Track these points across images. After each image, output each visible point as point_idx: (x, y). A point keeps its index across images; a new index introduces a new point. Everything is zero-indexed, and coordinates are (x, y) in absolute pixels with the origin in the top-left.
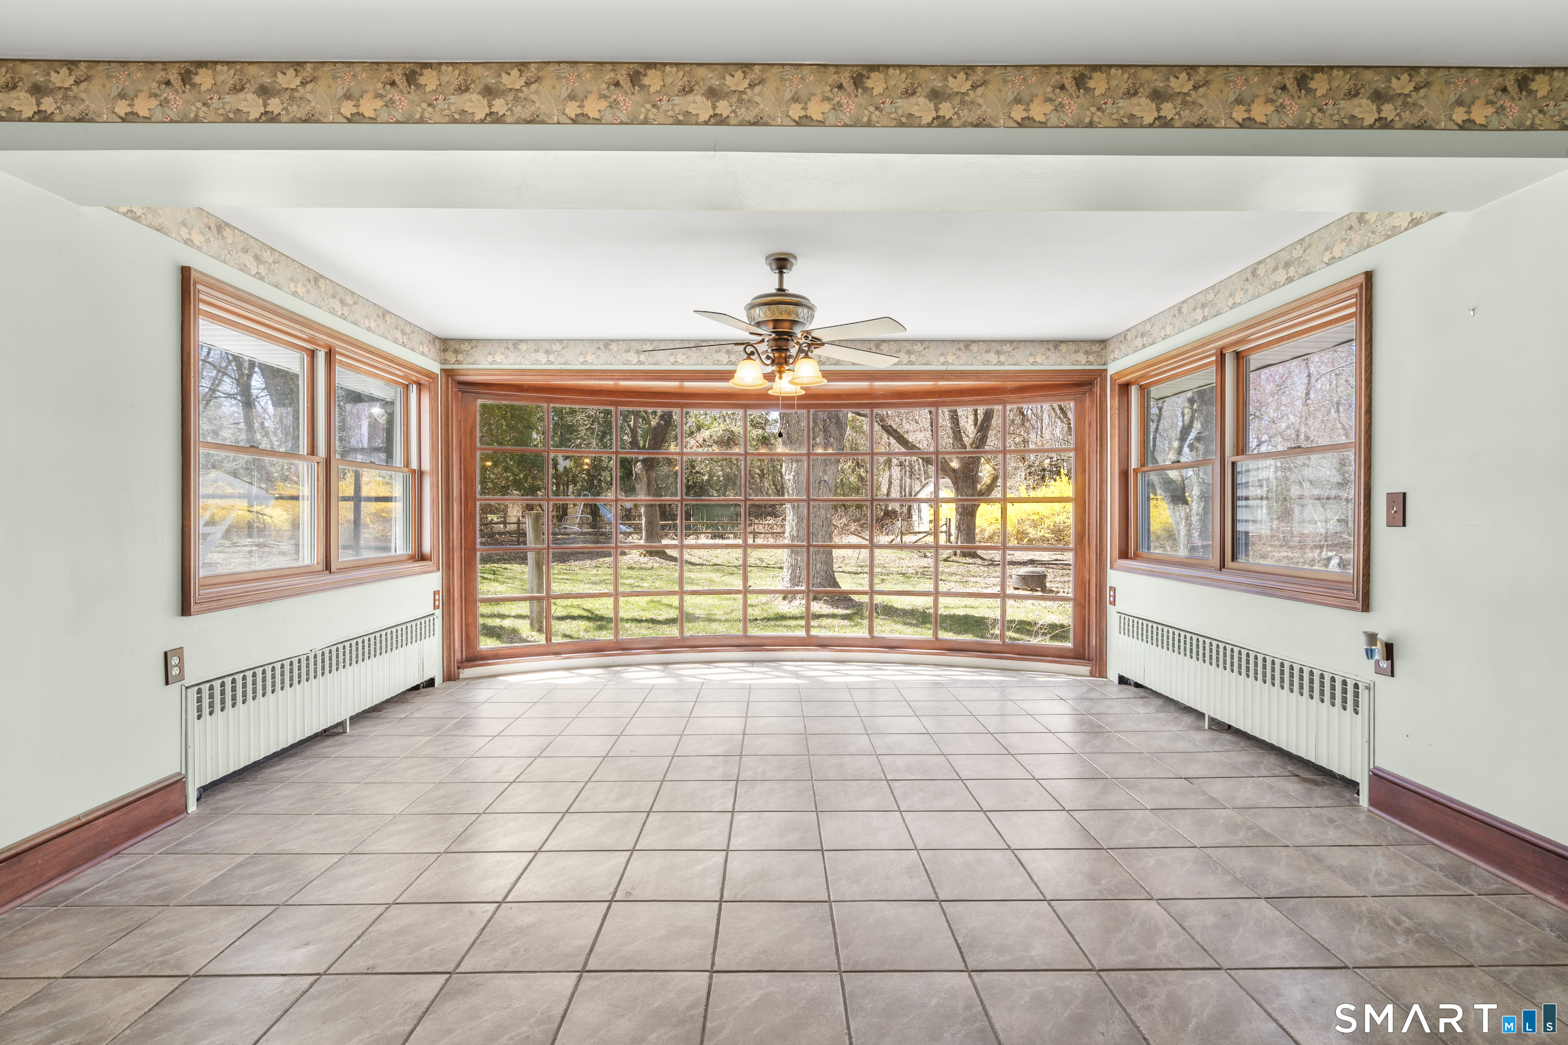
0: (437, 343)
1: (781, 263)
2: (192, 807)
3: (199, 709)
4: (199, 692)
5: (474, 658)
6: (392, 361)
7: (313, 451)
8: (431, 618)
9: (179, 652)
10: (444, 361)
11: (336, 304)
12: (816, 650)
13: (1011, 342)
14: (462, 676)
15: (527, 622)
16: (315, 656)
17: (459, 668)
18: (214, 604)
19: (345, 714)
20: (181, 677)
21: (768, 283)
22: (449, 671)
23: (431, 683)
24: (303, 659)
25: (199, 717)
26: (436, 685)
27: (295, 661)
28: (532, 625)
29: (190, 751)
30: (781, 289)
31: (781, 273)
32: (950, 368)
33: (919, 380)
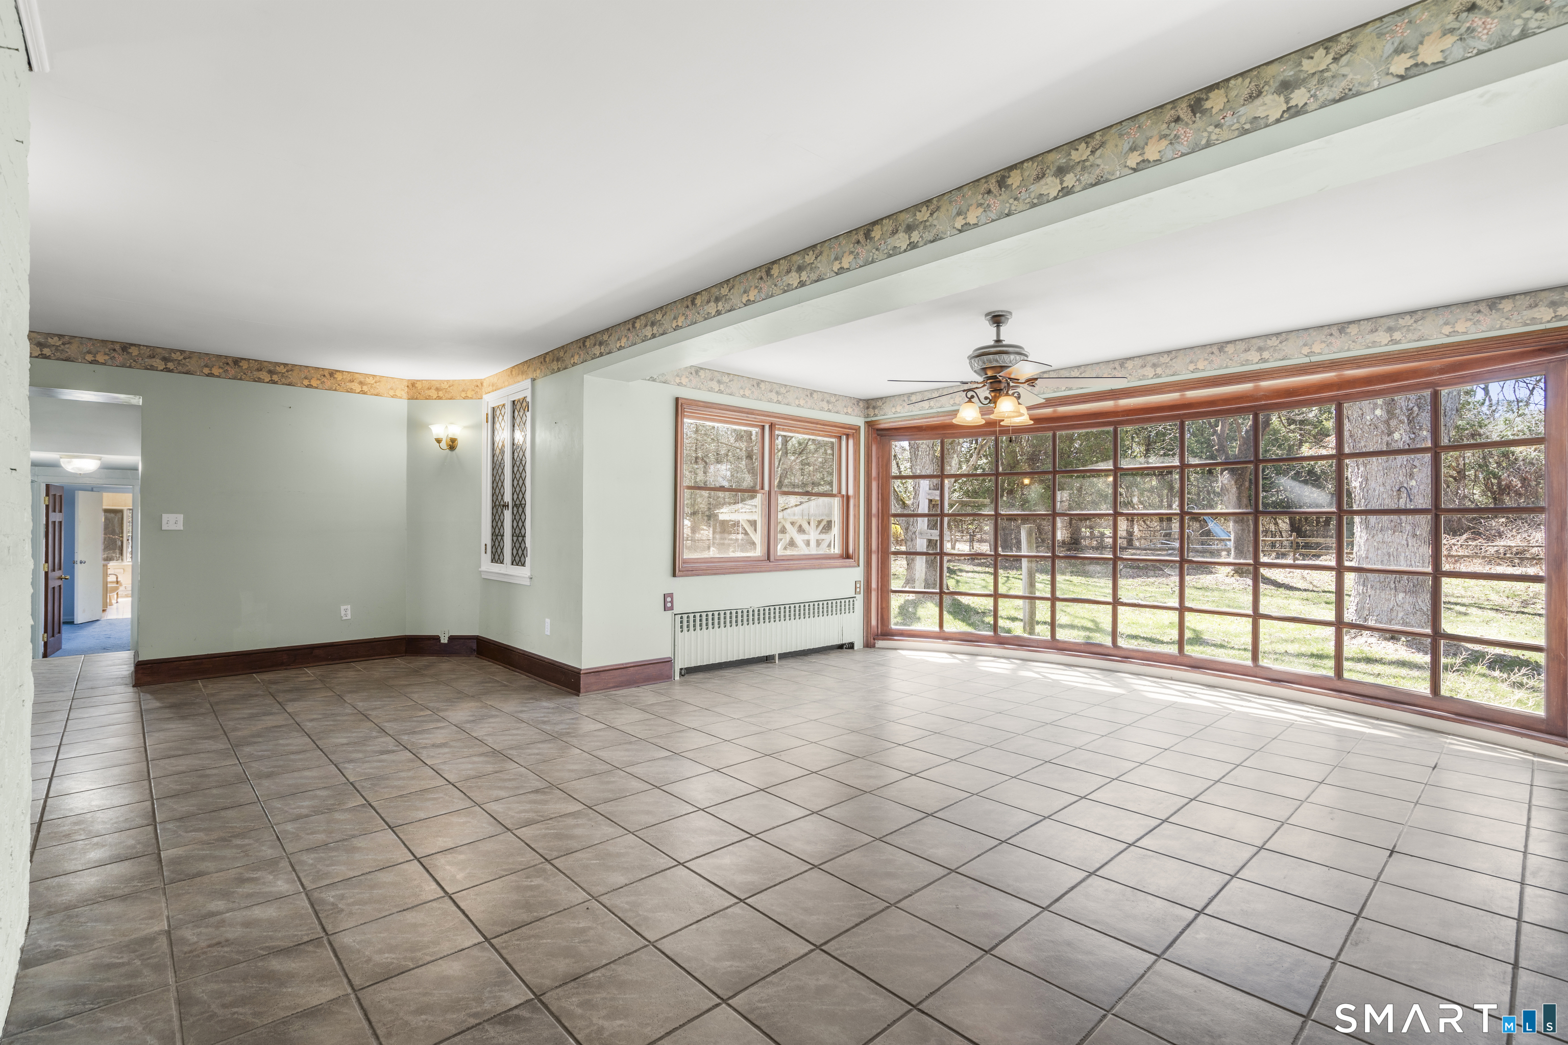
0: (861, 404)
1: (997, 319)
2: (677, 677)
3: (681, 627)
4: (682, 618)
5: (886, 634)
6: (817, 424)
7: (762, 488)
8: (851, 600)
9: (671, 595)
10: (868, 416)
11: (773, 396)
12: (1186, 671)
13: (1412, 313)
14: (877, 646)
15: (1022, 624)
16: (753, 611)
17: (874, 639)
18: (690, 573)
19: (775, 651)
20: (672, 608)
21: (986, 335)
22: (867, 640)
23: (851, 646)
24: (745, 611)
25: (682, 631)
26: (856, 648)
27: (740, 612)
28: (1024, 627)
29: (676, 647)
30: (998, 341)
31: (998, 327)
32: (1314, 359)
33: (1274, 378)
